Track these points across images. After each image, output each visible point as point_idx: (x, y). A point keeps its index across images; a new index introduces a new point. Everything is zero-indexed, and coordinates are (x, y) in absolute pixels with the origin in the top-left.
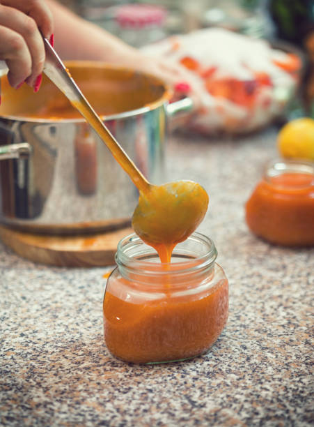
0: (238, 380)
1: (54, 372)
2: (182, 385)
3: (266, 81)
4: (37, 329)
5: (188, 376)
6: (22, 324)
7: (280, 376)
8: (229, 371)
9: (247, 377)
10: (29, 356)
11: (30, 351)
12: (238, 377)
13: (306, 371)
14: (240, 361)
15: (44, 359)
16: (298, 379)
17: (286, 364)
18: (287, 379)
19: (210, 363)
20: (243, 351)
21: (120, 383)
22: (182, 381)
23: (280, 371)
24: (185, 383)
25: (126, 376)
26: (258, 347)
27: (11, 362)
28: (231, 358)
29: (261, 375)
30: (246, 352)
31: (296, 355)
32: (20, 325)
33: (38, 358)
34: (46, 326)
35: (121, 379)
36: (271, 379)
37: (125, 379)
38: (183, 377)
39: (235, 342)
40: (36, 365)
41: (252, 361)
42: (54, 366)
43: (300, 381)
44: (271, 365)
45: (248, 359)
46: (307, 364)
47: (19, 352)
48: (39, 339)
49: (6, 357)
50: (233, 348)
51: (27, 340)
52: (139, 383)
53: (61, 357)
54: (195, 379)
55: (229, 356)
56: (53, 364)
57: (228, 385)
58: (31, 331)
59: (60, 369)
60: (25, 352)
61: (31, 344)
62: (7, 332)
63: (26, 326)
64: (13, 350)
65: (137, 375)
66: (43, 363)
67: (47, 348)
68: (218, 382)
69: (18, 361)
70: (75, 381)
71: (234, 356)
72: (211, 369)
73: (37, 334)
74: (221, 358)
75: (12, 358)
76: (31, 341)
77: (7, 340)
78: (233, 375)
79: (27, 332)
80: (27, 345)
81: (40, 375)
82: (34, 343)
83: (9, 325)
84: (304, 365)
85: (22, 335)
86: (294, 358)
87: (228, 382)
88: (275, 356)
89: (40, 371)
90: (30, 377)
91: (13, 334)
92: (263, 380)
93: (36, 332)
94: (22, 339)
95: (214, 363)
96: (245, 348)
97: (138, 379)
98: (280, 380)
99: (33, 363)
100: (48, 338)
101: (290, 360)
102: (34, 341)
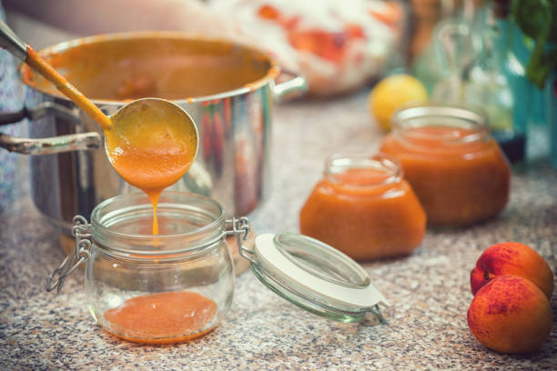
0: (300, 362)
1: (86, 353)
2: (234, 367)
3: (358, 33)
4: (70, 306)
5: (242, 358)
6: (53, 300)
7: (349, 359)
8: (291, 353)
9: (311, 360)
10: (58, 335)
11: (60, 329)
12: (301, 360)
13: (381, 354)
14: (304, 343)
15: (75, 339)
16: (370, 362)
17: (359, 347)
18: (358, 362)
19: (269, 344)
20: (309, 331)
21: (163, 365)
22: (234, 363)
23: (350, 353)
24: (238, 365)
25: (169, 357)
26: (327, 328)
27: (37, 342)
28: (294, 339)
29: (328, 358)
30: (312, 332)
31: (371, 337)
32: (50, 301)
33: (69, 337)
34: (81, 302)
35: (163, 361)
36: (339, 363)
37: (168, 360)
38: (236, 359)
39: (301, 322)
40: (66, 345)
41: (319, 343)
42: (86, 346)
43: (373, 365)
44: (340, 347)
45: (314, 340)
46: (382, 346)
47: (46, 330)
48: (72, 317)
49: (31, 336)
50: (298, 329)
51: (58, 318)
52: (184, 365)
53: (95, 336)
54: (250, 361)
55: (292, 336)
56: (85, 343)
57: (287, 368)
58: (63, 308)
59: (93, 349)
60: (54, 331)
61: (61, 323)
62: (35, 309)
63: (58, 302)
64: (39, 328)
65: (182, 357)
66: (73, 343)
67: (80, 326)
68: (276, 364)
69: (45, 340)
70: (109, 362)
71: (298, 337)
72: (270, 351)
73: (69, 311)
74: (283, 340)
75: (38, 337)
76: (61, 319)
77: (34, 318)
78: (295, 358)
79: (58, 310)
80: (57, 323)
81: (69, 355)
82: (65, 321)
83: (37, 301)
84: (379, 348)
85: (52, 312)
86: (368, 339)
87: (288, 364)
88: (345, 338)
89: (69, 351)
90: (57, 358)
91: (41, 311)
92: (329, 363)
93: (69, 309)
94: (52, 317)
95: (274, 345)
96: (312, 328)
97: (184, 361)
98: (349, 363)
99: (62, 343)
100: (82, 316)
101: (363, 342)
102: (65, 319)
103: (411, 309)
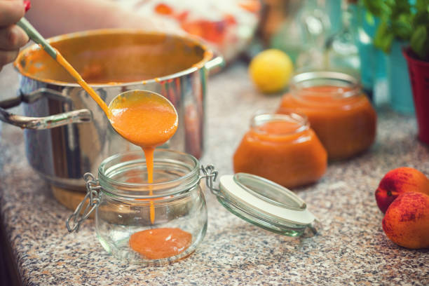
0: (268, 269)
1: (105, 276)
2: (220, 277)
4: (79, 241)
5: (224, 270)
6: (64, 238)
7: (303, 263)
8: (258, 263)
9: (275, 266)
10: (79, 264)
11: (78, 260)
12: (268, 267)
13: (324, 257)
14: (265, 254)
15: (92, 266)
16: (319, 264)
17: (306, 253)
18: (310, 265)
19: (239, 257)
20: (265, 245)
21: (166, 280)
22: (220, 274)
23: (301, 259)
24: (223, 275)
25: (169, 274)
26: (277, 242)
27: (64, 270)
28: (256, 252)
29: (287, 264)
30: (267, 246)
31: (312, 245)
32: (62, 239)
33: (88, 265)
34: (86, 238)
35: (166, 277)
36: (296, 266)
37: (170, 276)
38: (220, 271)
39: (256, 239)
40: (88, 272)
41: (276, 253)
42: (103, 271)
43: (321, 266)
44: (293, 255)
45: (272, 252)
46: (323, 251)
47: (68, 261)
48: (84, 250)
49: (58, 267)
50: (256, 244)
51: (73, 251)
52: (183, 278)
53: (107, 262)
54: (231, 271)
55: (254, 250)
56: (102, 269)
57: (260, 274)
58: (74, 244)
59: (109, 273)
60: (75, 261)
61: (77, 255)
62: (53, 246)
63: (69, 240)
64: (63, 260)
65: (179, 272)
66: (93, 269)
67: (92, 256)
68: (251, 272)
69: (70, 269)
70: (126, 281)
71: (258, 250)
72: (242, 262)
73: (80, 246)
74: (248, 253)
75: (64, 267)
76: (77, 252)
77: (55, 252)
78: (262, 266)
79: (70, 245)
80: (74, 256)
81: (93, 279)
82: (80, 253)
83: (52, 241)
84: (321, 253)
85: (67, 248)
86: (311, 248)
87: (260, 271)
88: (293, 248)
89: (92, 275)
90: (85, 282)
91: (58, 247)
92: (289, 268)
93: (79, 244)
94: (68, 251)
95: (243, 258)
96: (266, 243)
97: (181, 275)
98: (304, 266)
99: (85, 270)
100: (91, 249)
101: (308, 250)
102: (79, 252)
103: (333, 222)
